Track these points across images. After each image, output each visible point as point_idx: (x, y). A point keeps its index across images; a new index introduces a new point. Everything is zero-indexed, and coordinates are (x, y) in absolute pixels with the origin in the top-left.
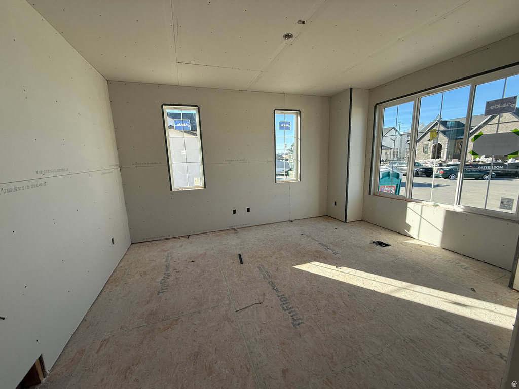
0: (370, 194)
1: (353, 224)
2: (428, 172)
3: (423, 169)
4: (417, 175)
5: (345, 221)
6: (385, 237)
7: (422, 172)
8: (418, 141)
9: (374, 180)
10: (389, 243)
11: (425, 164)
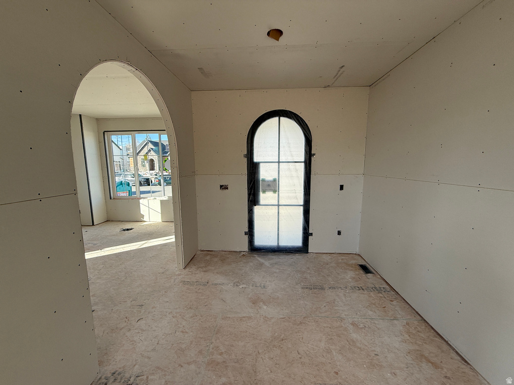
0: (111, 199)
1: (101, 225)
2: (147, 182)
3: (144, 179)
4: (141, 185)
5: (93, 225)
6: (128, 226)
7: (144, 181)
8: (138, 154)
9: (113, 187)
10: (133, 227)
11: (145, 176)
